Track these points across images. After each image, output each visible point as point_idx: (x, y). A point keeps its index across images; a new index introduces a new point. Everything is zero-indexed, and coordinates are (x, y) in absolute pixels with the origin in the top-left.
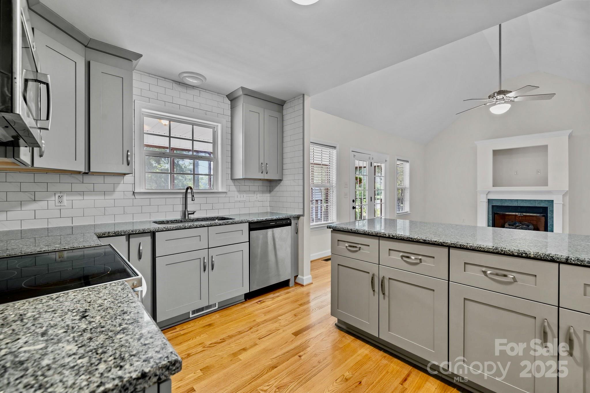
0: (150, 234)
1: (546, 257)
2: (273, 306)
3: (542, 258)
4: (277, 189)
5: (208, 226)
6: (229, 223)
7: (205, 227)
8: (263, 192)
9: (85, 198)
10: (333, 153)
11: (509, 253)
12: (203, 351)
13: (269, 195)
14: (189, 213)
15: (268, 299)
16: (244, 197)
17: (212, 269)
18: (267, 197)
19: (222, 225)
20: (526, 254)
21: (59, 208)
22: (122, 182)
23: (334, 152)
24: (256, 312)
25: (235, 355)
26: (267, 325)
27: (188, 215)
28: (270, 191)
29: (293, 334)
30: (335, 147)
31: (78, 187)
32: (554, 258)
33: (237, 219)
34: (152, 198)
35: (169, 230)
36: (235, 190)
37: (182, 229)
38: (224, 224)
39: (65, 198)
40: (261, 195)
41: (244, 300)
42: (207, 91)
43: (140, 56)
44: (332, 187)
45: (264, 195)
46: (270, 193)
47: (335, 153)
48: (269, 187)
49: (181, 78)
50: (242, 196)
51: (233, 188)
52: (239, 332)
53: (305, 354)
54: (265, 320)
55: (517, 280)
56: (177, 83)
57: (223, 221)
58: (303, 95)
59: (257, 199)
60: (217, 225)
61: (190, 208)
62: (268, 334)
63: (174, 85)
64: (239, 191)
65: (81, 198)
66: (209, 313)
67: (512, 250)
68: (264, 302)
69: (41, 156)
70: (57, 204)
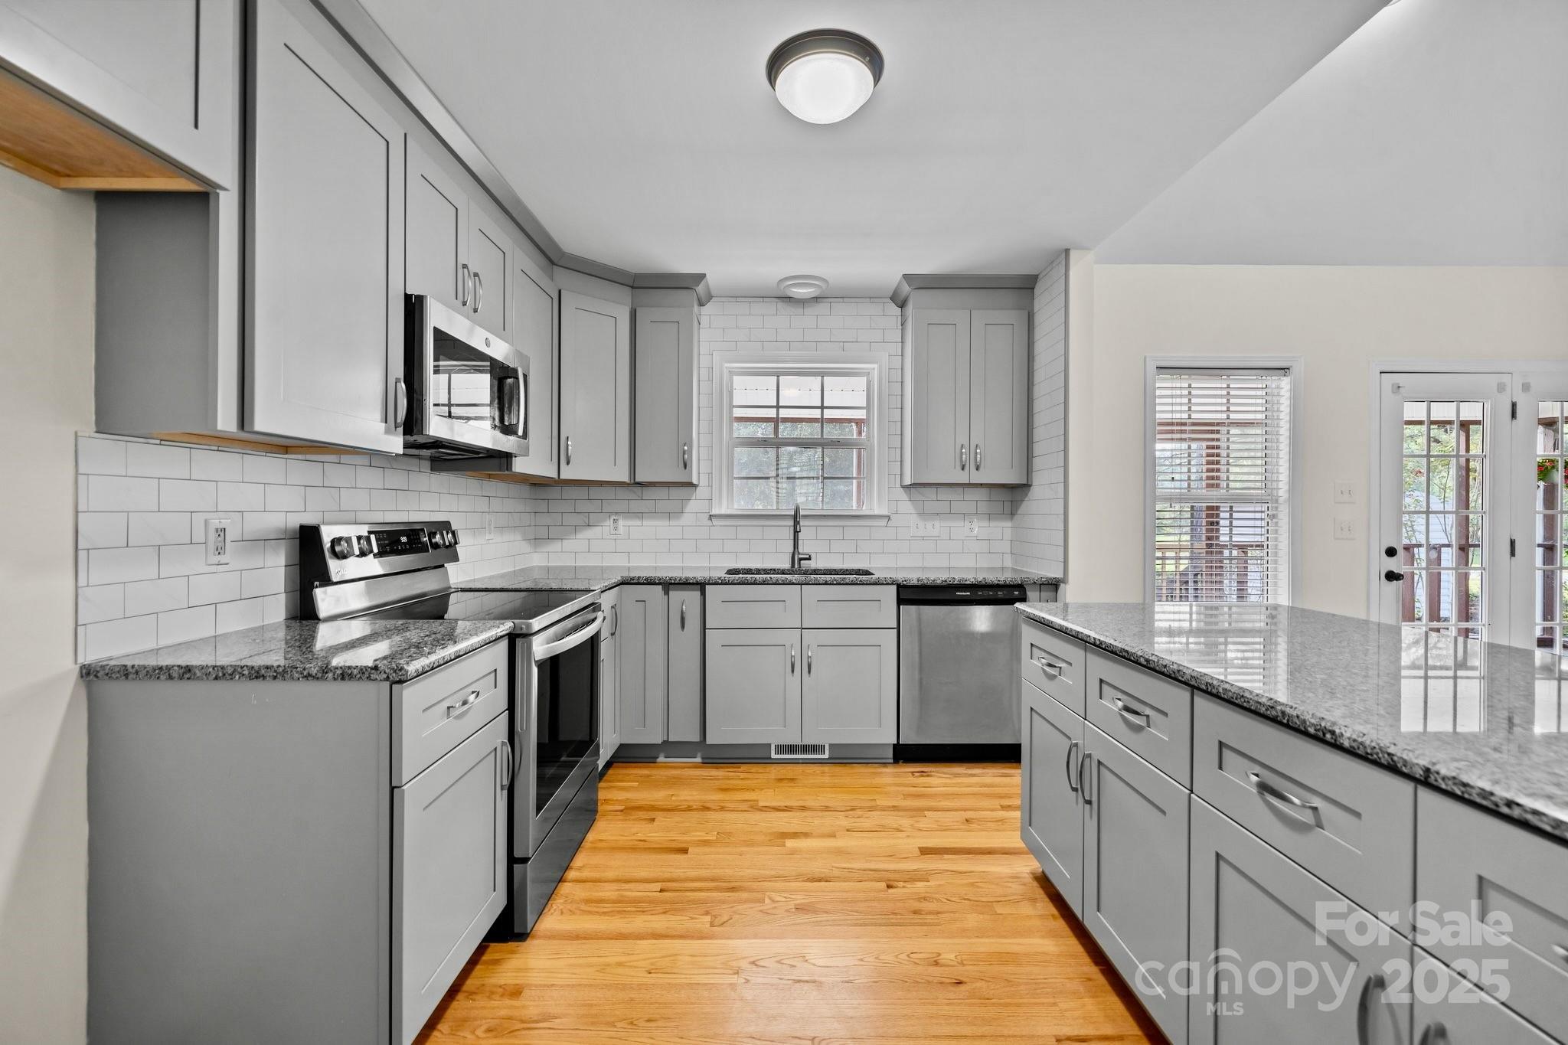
0: (699, 586)
1: (1377, 754)
2: (941, 789)
3: (1367, 753)
4: (1025, 507)
5: (801, 584)
6: (847, 581)
7: (793, 584)
8: (990, 516)
9: (645, 523)
10: (1278, 387)
11: (1298, 723)
12: (745, 811)
13: (1009, 524)
14: (801, 556)
15: (945, 773)
16: (935, 527)
17: (809, 672)
18: (1003, 529)
19: (830, 584)
20: (1333, 733)
21: (615, 537)
22: (694, 497)
23: (1285, 383)
24: (889, 789)
25: (785, 835)
26: (889, 815)
27: (800, 563)
28: (1012, 514)
29: (919, 848)
30: (1285, 370)
31: (636, 506)
32: (1395, 758)
33: (878, 575)
34: (740, 526)
35: (726, 584)
36: (913, 511)
37: (749, 584)
38: (835, 582)
39: (621, 523)
40: (985, 523)
41: (892, 761)
42: (845, 300)
43: (702, 276)
44: (1277, 501)
45: (993, 524)
46: (1012, 519)
47: (1288, 387)
48: (1008, 505)
49: (782, 288)
50: (929, 525)
51: (906, 506)
52: (827, 807)
53: (904, 887)
54: (894, 806)
55: (1325, 823)
56: (785, 300)
57: (832, 576)
58: (1067, 251)
59: (972, 534)
60: (820, 584)
61: (804, 548)
62: (874, 830)
63: (780, 305)
64: (923, 514)
65: (639, 523)
66: (808, 761)
67: (1308, 717)
68: (928, 776)
69: (568, 463)
70: (613, 532)
